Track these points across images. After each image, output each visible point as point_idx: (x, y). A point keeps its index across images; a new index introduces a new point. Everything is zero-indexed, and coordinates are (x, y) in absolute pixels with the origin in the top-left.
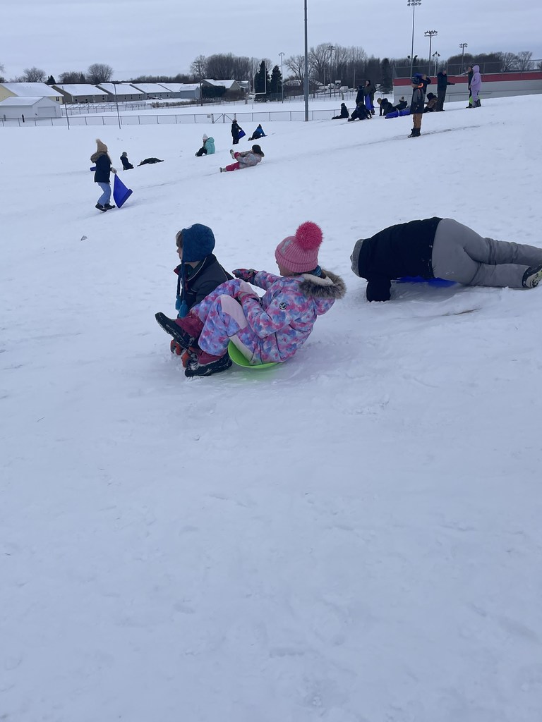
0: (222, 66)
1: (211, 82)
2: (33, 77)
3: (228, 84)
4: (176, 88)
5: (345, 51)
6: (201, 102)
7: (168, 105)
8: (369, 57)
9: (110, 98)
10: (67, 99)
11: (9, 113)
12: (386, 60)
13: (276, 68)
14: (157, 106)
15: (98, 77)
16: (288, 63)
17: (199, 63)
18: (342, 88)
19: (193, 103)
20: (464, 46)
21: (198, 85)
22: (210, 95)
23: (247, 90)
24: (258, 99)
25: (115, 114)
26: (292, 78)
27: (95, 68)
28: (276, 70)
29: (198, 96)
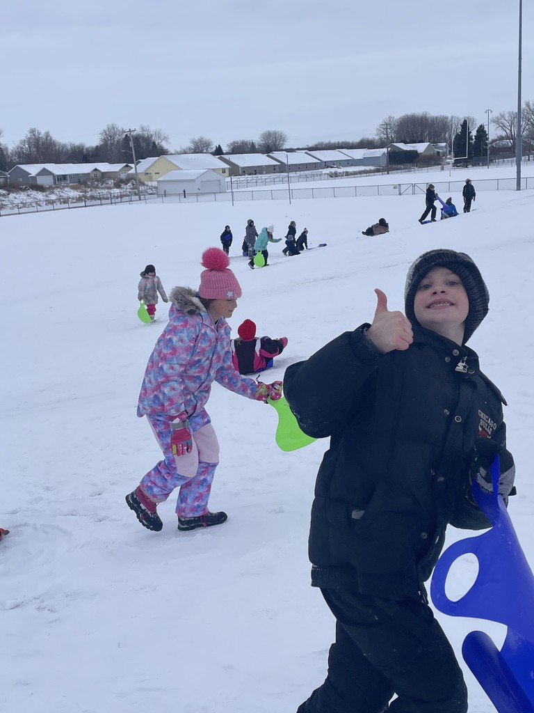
0: (414, 128)
1: (402, 146)
2: (199, 147)
3: (421, 148)
4: (359, 154)
6: (387, 170)
7: (347, 174)
9: (282, 168)
10: (235, 170)
11: (169, 188)
13: (482, 127)
14: (336, 175)
15: (270, 145)
16: (497, 121)
17: (387, 126)
19: (378, 171)
21: (385, 150)
22: (400, 161)
23: (444, 154)
24: (456, 164)
25: (285, 186)
26: (501, 138)
27: (268, 135)
28: (481, 130)
29: (384, 162)
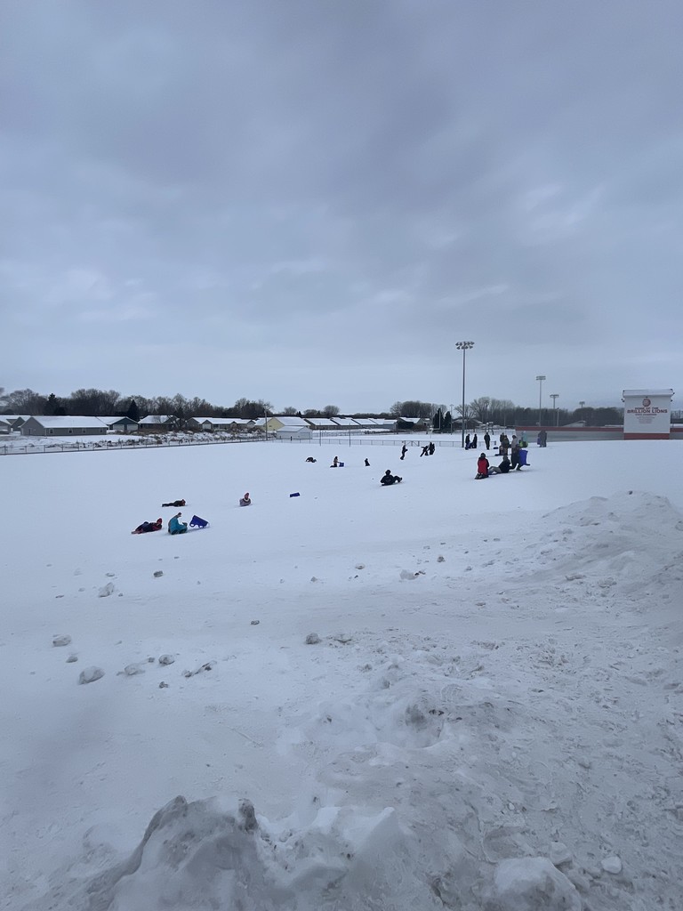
0: (412, 409)
1: (404, 419)
2: (290, 413)
3: (415, 420)
4: (381, 422)
5: (498, 402)
6: (397, 432)
7: (375, 432)
8: (516, 406)
9: (339, 427)
10: (313, 427)
11: (282, 435)
12: (528, 409)
13: (449, 413)
14: (368, 433)
15: (330, 413)
16: (457, 409)
17: (397, 406)
18: (495, 426)
19: (391, 432)
20: (582, 403)
21: (396, 421)
22: (403, 427)
23: (429, 425)
24: (434, 432)
25: (348, 437)
26: (460, 418)
27: (329, 408)
28: (448, 414)
29: (395, 428)
